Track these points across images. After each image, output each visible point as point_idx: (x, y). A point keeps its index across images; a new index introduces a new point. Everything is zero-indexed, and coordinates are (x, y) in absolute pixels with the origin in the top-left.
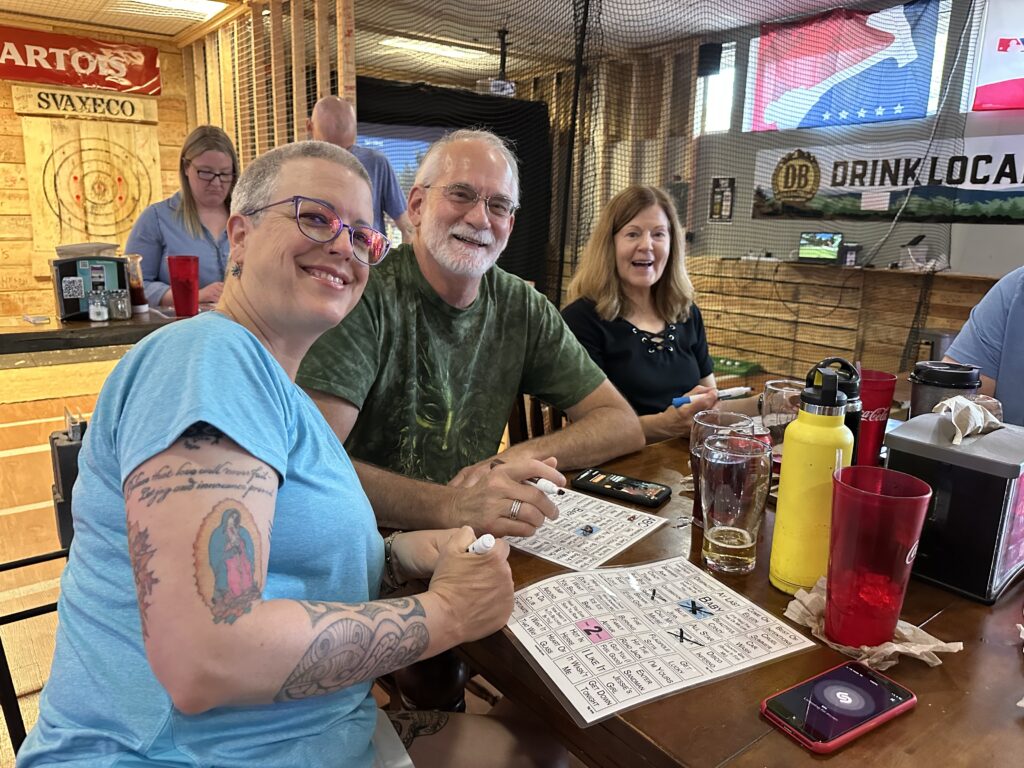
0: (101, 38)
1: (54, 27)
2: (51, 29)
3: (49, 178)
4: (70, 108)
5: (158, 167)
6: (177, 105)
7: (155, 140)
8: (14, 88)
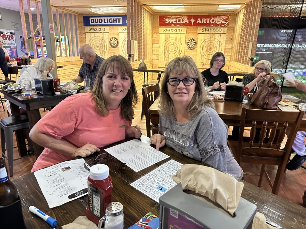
0: (218, 15)
1: (208, 14)
2: (207, 14)
3: (202, 47)
4: (208, 31)
5: (225, 43)
6: (231, 28)
7: (225, 37)
8: (198, 28)
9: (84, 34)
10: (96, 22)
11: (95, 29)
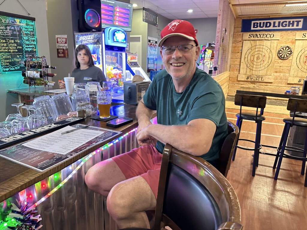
9: (240, 43)
10: (260, 27)
11: (259, 36)
